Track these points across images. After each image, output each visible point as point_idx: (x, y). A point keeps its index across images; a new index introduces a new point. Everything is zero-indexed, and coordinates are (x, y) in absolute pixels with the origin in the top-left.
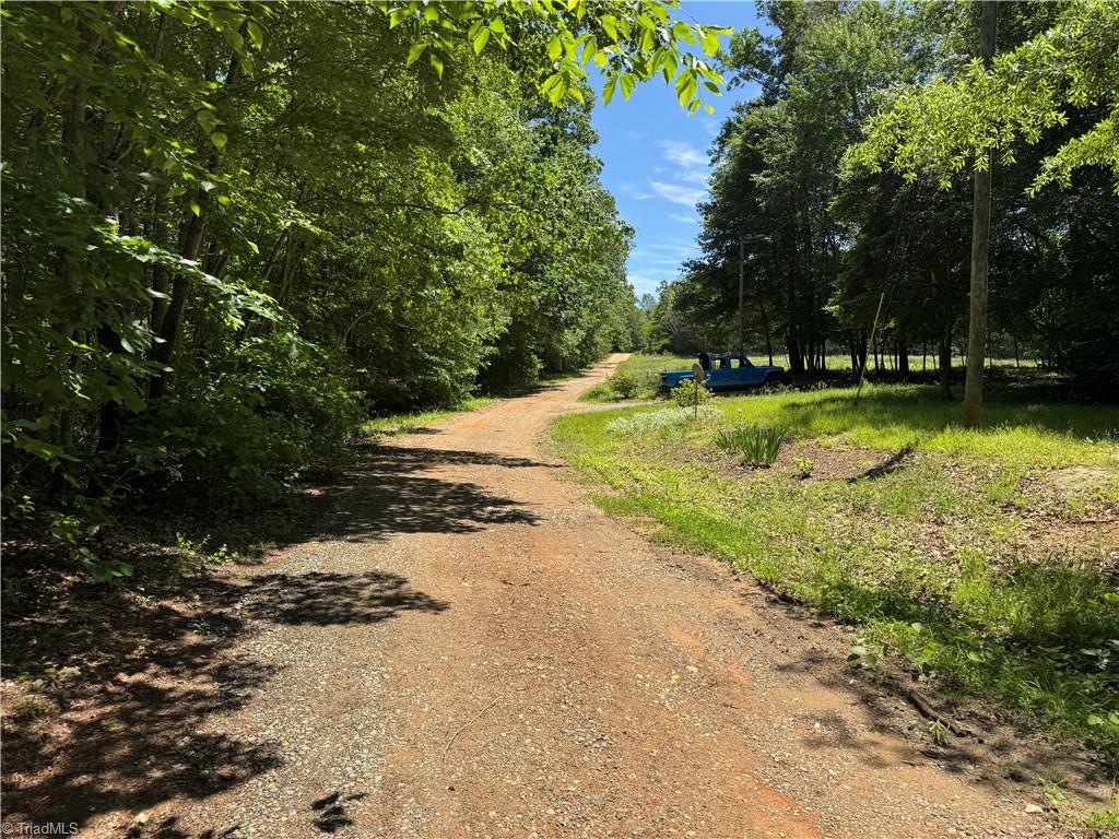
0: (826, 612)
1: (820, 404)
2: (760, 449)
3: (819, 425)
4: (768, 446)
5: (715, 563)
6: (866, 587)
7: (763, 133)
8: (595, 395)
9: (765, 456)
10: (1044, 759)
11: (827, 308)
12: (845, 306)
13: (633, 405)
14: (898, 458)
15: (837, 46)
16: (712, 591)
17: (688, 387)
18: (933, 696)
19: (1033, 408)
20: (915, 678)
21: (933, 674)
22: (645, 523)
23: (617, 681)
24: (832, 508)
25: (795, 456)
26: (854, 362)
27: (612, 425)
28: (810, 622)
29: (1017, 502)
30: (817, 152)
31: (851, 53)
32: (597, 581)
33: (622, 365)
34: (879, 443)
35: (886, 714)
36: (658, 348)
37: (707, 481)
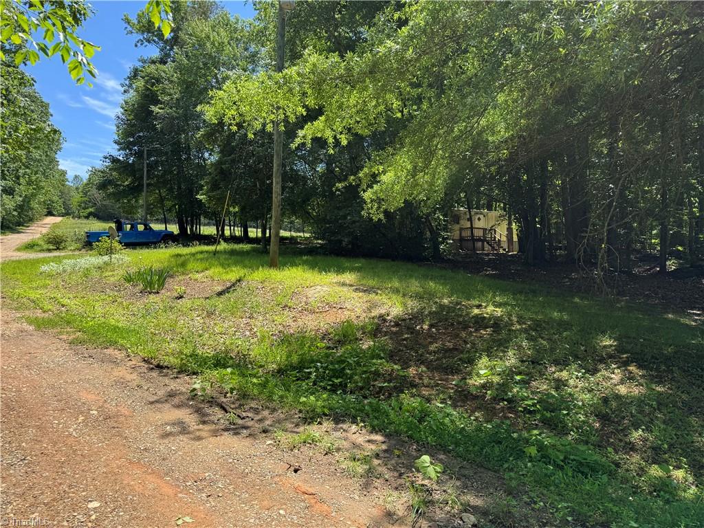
0: (182, 370)
1: (193, 255)
2: (153, 282)
3: (192, 267)
4: (159, 280)
5: (117, 352)
6: (206, 354)
7: (158, 81)
8: (30, 246)
9: (156, 286)
10: (279, 422)
11: (198, 197)
12: (209, 197)
13: (63, 254)
14: (234, 285)
15: (205, 37)
16: (112, 368)
17: (105, 242)
18: (233, 403)
19: (305, 258)
20: (225, 397)
21: (235, 392)
22: (67, 333)
23: (39, 427)
24: (195, 314)
25: (175, 286)
26: (218, 231)
27: (44, 268)
28: (172, 376)
29: (289, 304)
30: (194, 99)
31: (213, 43)
32: (26, 372)
33: (55, 225)
34: (225, 277)
35: (208, 415)
36: (85, 214)
37: (116, 303)
